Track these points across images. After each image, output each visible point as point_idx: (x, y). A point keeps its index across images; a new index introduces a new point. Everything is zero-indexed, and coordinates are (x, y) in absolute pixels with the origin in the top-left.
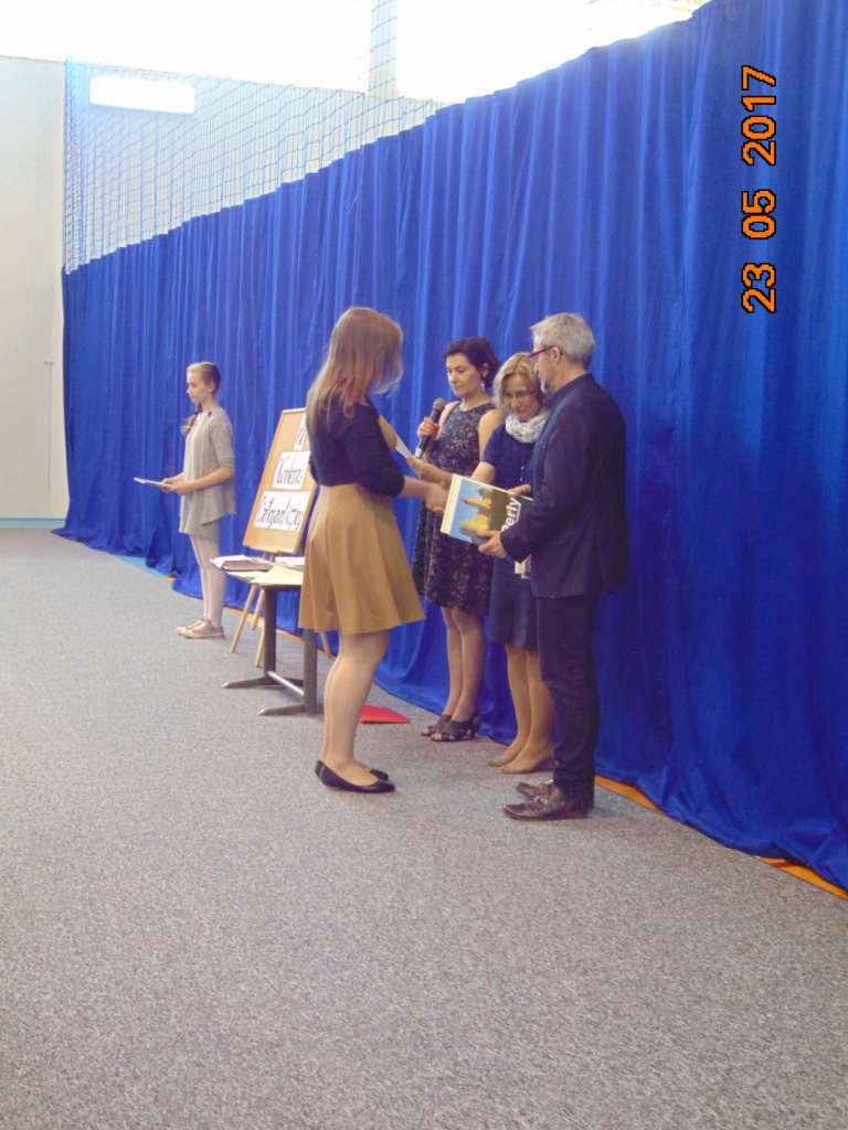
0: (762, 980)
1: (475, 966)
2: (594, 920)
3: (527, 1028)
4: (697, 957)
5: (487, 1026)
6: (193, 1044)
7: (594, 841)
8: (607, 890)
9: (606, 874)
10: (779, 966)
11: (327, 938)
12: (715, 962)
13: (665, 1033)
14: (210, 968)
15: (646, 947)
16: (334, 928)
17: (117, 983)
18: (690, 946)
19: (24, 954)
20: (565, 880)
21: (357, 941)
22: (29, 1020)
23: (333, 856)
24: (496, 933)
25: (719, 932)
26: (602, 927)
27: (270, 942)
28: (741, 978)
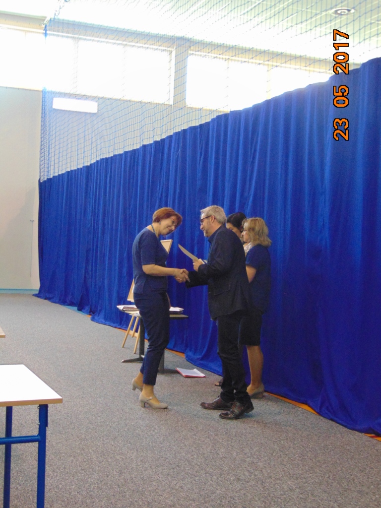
0: (372, 482)
1: (250, 476)
2: (297, 458)
3: (276, 500)
4: (343, 473)
5: (259, 499)
6: (138, 505)
7: (293, 426)
8: (301, 446)
9: (300, 440)
10: (379, 477)
11: (186, 464)
12: (351, 475)
13: (334, 503)
14: (139, 476)
15: (321, 469)
16: (188, 461)
17: (101, 482)
18: (339, 469)
19: (59, 470)
20: (282, 442)
21: (199, 466)
22: (68, 496)
23: (182, 431)
24: (257, 463)
25: (351, 463)
26: (302, 461)
27: (162, 466)
28: (363, 481)
